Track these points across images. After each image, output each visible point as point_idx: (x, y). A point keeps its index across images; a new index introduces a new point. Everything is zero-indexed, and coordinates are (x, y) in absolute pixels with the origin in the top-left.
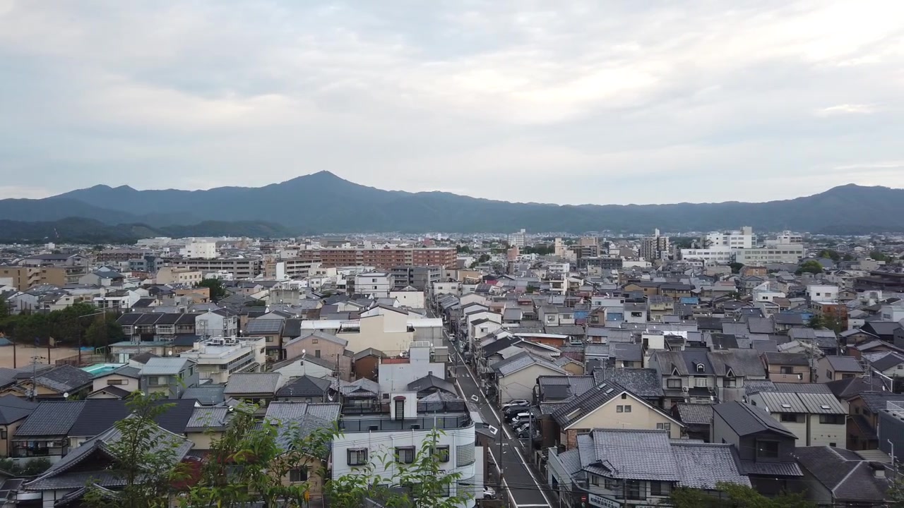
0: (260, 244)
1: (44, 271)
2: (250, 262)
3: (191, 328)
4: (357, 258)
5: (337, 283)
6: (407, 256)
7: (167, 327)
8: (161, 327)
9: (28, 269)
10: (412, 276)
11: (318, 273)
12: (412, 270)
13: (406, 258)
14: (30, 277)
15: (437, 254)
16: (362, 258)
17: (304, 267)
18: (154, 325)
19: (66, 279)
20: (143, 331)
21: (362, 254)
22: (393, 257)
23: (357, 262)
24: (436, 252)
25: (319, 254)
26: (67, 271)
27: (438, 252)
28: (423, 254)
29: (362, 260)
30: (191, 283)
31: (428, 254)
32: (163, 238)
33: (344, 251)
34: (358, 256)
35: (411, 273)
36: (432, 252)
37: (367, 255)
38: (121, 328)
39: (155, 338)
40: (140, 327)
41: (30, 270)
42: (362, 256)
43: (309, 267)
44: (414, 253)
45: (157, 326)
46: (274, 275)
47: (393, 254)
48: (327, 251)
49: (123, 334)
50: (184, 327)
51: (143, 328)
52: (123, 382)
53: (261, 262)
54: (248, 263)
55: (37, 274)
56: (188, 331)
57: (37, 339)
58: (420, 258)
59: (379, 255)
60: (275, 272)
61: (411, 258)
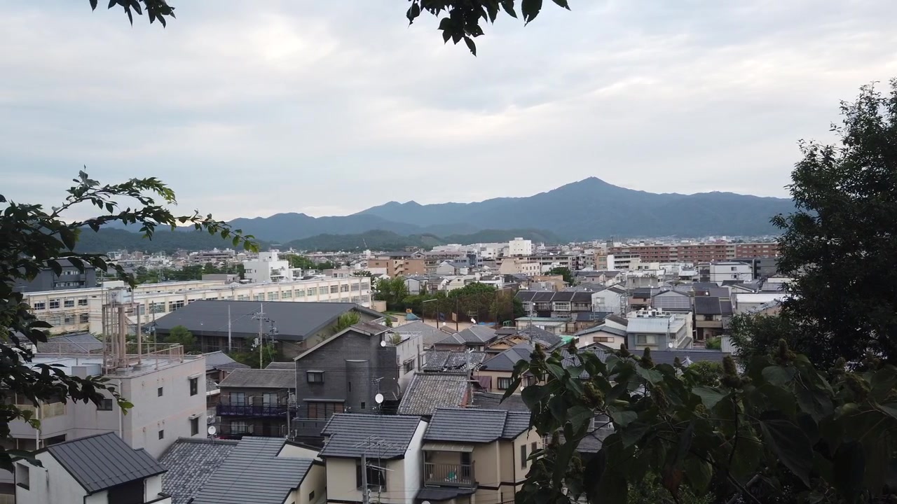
0: (544, 248)
1: (407, 263)
2: (569, 257)
3: (586, 305)
4: (671, 254)
5: (679, 275)
6: (728, 251)
7: (562, 304)
8: (557, 304)
9: (394, 261)
10: (759, 268)
11: (639, 267)
12: (759, 262)
13: (727, 254)
14: (396, 269)
15: (766, 249)
16: (676, 254)
17: (622, 262)
18: (551, 302)
19: (425, 270)
20: (540, 308)
21: (676, 250)
22: (712, 252)
23: (671, 259)
24: (764, 247)
25: (628, 251)
26: (426, 263)
27: (767, 247)
28: (748, 249)
29: (676, 256)
30: (531, 274)
31: (755, 249)
32: (454, 245)
33: (656, 248)
34: (672, 252)
35: (758, 265)
36: (759, 247)
37: (682, 251)
38: (522, 304)
39: (553, 315)
40: (536, 304)
41: (396, 262)
42: (677, 252)
43: (628, 262)
44: (738, 248)
45: (554, 303)
46: (605, 267)
47: (712, 250)
48: (637, 248)
49: (523, 309)
50: (580, 305)
51: (540, 305)
52: (609, 340)
53: (578, 258)
54: (566, 258)
55: (401, 265)
56: (584, 308)
57: (442, 314)
58: (745, 254)
59: (695, 251)
60: (606, 264)
61: (734, 253)
